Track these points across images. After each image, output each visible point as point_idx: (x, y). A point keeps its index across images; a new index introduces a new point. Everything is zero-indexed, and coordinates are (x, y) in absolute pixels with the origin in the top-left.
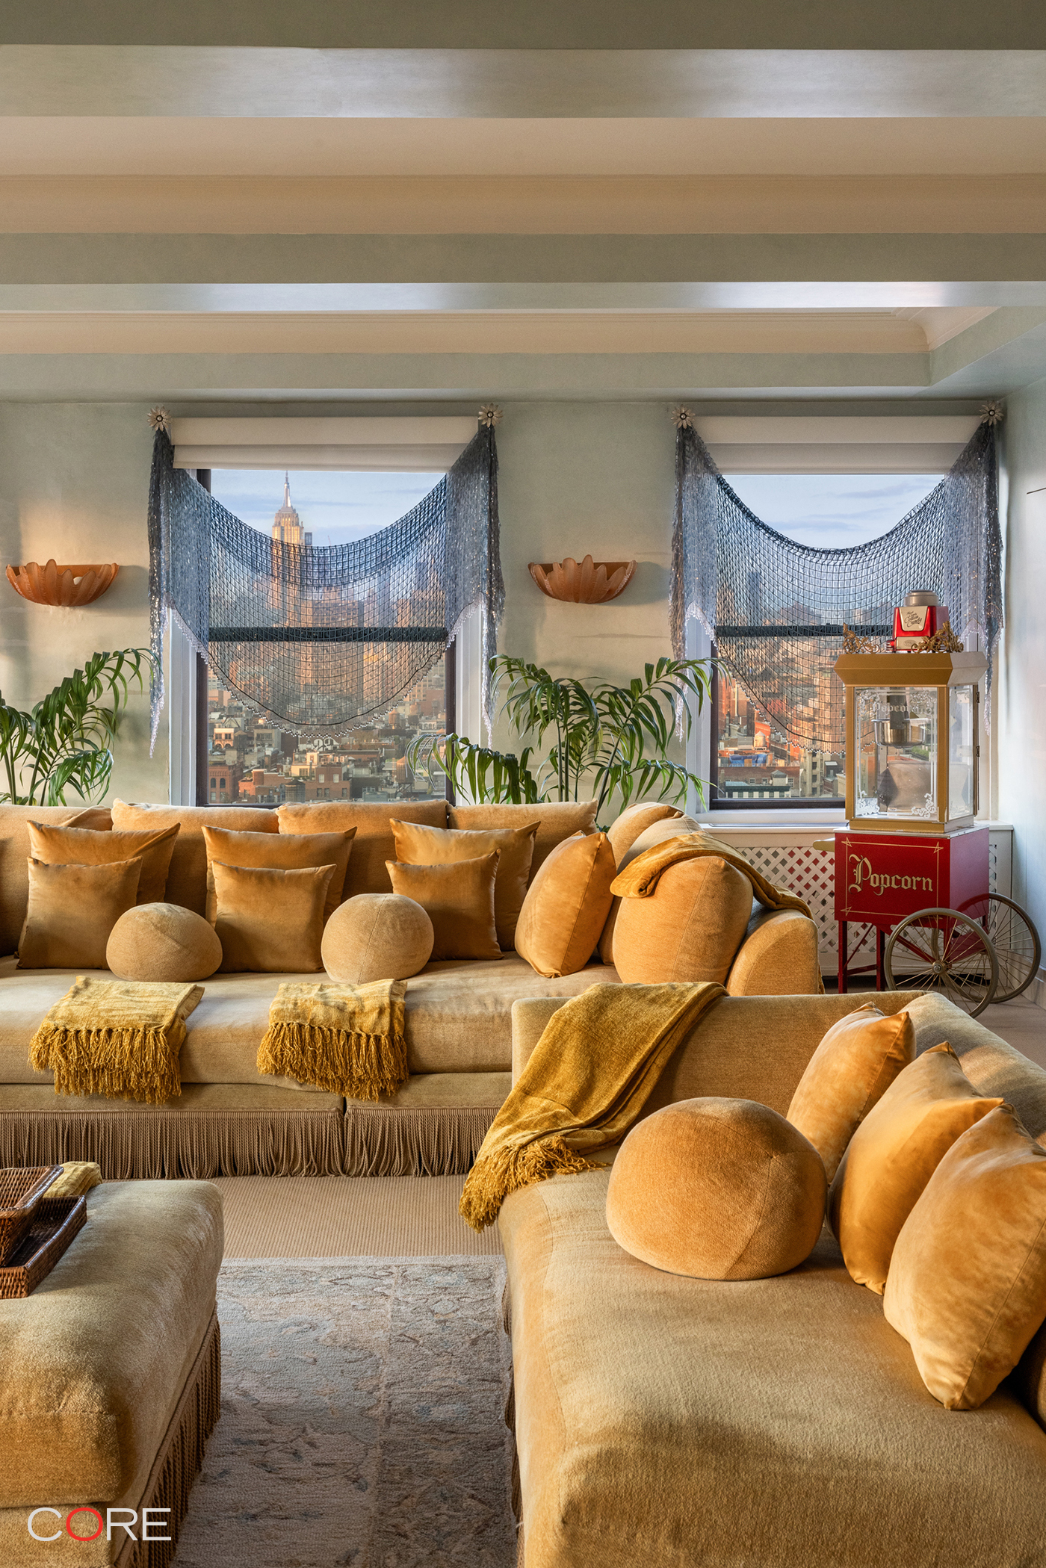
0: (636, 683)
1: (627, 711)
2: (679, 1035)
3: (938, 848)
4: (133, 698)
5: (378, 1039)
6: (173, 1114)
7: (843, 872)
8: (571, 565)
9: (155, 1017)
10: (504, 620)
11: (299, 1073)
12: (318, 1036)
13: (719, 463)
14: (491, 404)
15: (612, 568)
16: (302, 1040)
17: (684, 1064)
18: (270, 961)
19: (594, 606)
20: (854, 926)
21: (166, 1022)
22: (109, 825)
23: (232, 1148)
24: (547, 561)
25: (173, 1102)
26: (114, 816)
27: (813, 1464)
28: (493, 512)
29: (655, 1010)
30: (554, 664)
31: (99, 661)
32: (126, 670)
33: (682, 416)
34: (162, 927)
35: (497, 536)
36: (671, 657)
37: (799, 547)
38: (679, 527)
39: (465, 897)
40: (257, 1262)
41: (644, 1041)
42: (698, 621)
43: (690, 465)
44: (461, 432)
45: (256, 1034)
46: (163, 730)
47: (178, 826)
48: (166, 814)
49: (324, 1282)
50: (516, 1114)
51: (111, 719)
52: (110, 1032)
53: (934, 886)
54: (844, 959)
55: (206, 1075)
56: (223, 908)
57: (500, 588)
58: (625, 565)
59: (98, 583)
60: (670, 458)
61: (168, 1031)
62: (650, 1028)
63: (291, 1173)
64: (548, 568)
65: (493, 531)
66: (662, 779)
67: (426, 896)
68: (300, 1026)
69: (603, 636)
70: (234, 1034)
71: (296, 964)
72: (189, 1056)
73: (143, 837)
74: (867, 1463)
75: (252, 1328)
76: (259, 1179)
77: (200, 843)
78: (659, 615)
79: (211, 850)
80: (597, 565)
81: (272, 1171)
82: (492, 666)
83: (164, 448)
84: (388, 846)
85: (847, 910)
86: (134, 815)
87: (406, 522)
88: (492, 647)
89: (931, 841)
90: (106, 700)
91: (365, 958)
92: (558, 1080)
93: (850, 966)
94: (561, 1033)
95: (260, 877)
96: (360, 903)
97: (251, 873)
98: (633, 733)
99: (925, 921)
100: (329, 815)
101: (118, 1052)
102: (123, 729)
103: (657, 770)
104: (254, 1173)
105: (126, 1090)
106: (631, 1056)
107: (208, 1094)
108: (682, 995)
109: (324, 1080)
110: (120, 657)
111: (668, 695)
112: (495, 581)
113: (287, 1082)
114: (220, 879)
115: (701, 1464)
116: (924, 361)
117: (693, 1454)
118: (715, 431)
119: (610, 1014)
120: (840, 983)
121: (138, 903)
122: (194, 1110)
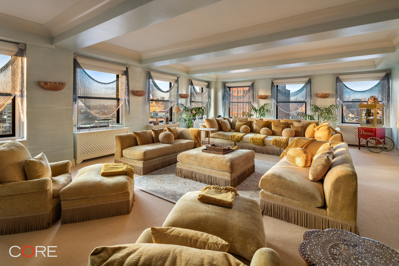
0: (329, 107)
1: (327, 111)
2: (308, 144)
3: (374, 130)
4: (269, 108)
5: (284, 143)
6: (263, 148)
7: (359, 132)
8: (320, 94)
9: (261, 138)
10: (312, 100)
11: (275, 145)
12: (277, 142)
13: (342, 81)
14: (310, 76)
15: (326, 94)
16: (276, 142)
17: (308, 146)
18: (277, 135)
19: (325, 99)
20: (361, 139)
21: (262, 138)
22: (263, 120)
23: (269, 152)
24: (318, 93)
25: (263, 146)
26: (263, 119)
27: (289, 181)
28: (311, 88)
29: (305, 140)
30: (319, 105)
31: (265, 104)
32: (268, 105)
33: (337, 76)
34: (265, 130)
35: (311, 91)
36: (335, 104)
37: (355, 91)
38: (336, 89)
39: (300, 130)
40: (266, 162)
41: (303, 144)
42: (339, 100)
43: (338, 82)
44: (307, 79)
45: (271, 141)
46: (272, 112)
47: (269, 121)
48: (268, 119)
49: (272, 164)
50: (287, 149)
51: (267, 110)
52: (257, 139)
53: (373, 134)
54: (359, 142)
55: (266, 144)
56: (273, 129)
57: (312, 97)
58: (328, 94)
59: (266, 97)
60: (335, 81)
61: (262, 139)
62: (304, 142)
63: (275, 155)
64: (318, 94)
65: (311, 90)
66: (332, 119)
67: (295, 129)
68: (276, 140)
69: (326, 102)
70: (269, 140)
71: (280, 135)
72: (264, 142)
73: (266, 121)
74: (295, 183)
75: (262, 167)
76: (271, 155)
77: (272, 122)
78: (334, 100)
79: (272, 123)
80: (324, 94)
81: (273, 154)
82: (310, 105)
83: (273, 83)
84: (292, 124)
85: (360, 137)
86: (265, 119)
87: (300, 90)
88: (310, 103)
89: (373, 129)
90: (266, 108)
91: (286, 135)
92: (292, 146)
93: (360, 144)
94: (293, 142)
95: (276, 126)
96: (286, 129)
97: (275, 125)
98: (328, 113)
99: (372, 139)
100: (286, 120)
101: (257, 141)
102: (268, 111)
103: (331, 118)
104: (271, 154)
105: (258, 144)
106: (301, 145)
107: (266, 146)
108: (309, 139)
109: (278, 146)
110: (267, 104)
111: (333, 109)
112: (311, 96)
113: (274, 146)
114: (273, 126)
115: (276, 178)
116: (375, 66)
117: (276, 177)
118: (341, 77)
119: (300, 140)
120: (359, 146)
121: (264, 127)
122: (265, 147)
